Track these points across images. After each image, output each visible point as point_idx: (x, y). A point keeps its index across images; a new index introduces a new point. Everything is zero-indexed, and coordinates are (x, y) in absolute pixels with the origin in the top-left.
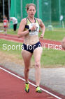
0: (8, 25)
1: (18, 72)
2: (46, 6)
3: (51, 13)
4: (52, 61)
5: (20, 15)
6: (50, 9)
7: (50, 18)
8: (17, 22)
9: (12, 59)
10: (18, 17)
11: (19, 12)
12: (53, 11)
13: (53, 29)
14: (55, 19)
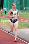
0: (3, 11)
1: (7, 31)
2: (18, 4)
3: (20, 6)
4: (21, 26)
5: (8, 7)
6: (20, 5)
7: (20, 9)
8: (6, 10)
9: (5, 25)
10: (7, 8)
11: (7, 6)
12: (21, 6)
13: (21, 13)
14: (22, 9)
